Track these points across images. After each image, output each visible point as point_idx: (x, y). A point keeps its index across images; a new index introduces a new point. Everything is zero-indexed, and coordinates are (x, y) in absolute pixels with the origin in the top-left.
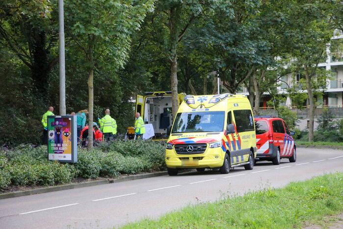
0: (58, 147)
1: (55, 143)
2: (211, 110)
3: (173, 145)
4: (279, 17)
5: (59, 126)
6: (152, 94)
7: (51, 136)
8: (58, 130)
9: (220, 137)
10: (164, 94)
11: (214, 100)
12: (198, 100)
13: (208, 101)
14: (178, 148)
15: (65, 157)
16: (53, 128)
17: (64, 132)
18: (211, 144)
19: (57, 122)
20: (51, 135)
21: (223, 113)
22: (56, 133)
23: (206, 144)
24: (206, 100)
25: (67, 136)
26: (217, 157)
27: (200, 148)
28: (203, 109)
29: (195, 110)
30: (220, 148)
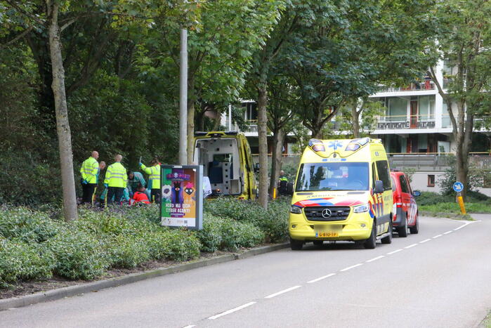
0: (177, 208)
1: (172, 202)
2: (349, 160)
3: (301, 208)
4: (386, 30)
5: (179, 179)
6: (205, 134)
7: (167, 193)
8: (177, 185)
9: (365, 197)
10: (222, 134)
11: (352, 146)
12: (330, 146)
13: (344, 148)
14: (309, 212)
15: (186, 222)
16: (170, 182)
17: (185, 188)
18: (356, 208)
19: (176, 175)
20: (167, 191)
21: (366, 164)
22: (173, 189)
23: (349, 207)
24: (341, 146)
25: (189, 193)
26: (363, 225)
27: (341, 212)
28: (338, 160)
29: (326, 160)
30: (368, 213)
